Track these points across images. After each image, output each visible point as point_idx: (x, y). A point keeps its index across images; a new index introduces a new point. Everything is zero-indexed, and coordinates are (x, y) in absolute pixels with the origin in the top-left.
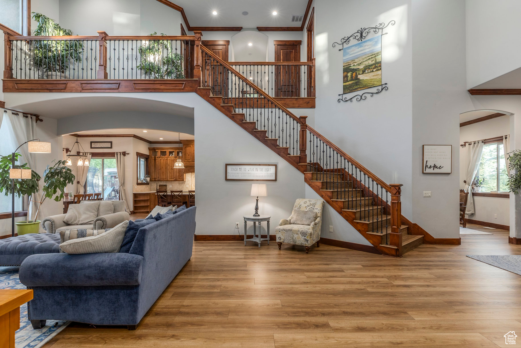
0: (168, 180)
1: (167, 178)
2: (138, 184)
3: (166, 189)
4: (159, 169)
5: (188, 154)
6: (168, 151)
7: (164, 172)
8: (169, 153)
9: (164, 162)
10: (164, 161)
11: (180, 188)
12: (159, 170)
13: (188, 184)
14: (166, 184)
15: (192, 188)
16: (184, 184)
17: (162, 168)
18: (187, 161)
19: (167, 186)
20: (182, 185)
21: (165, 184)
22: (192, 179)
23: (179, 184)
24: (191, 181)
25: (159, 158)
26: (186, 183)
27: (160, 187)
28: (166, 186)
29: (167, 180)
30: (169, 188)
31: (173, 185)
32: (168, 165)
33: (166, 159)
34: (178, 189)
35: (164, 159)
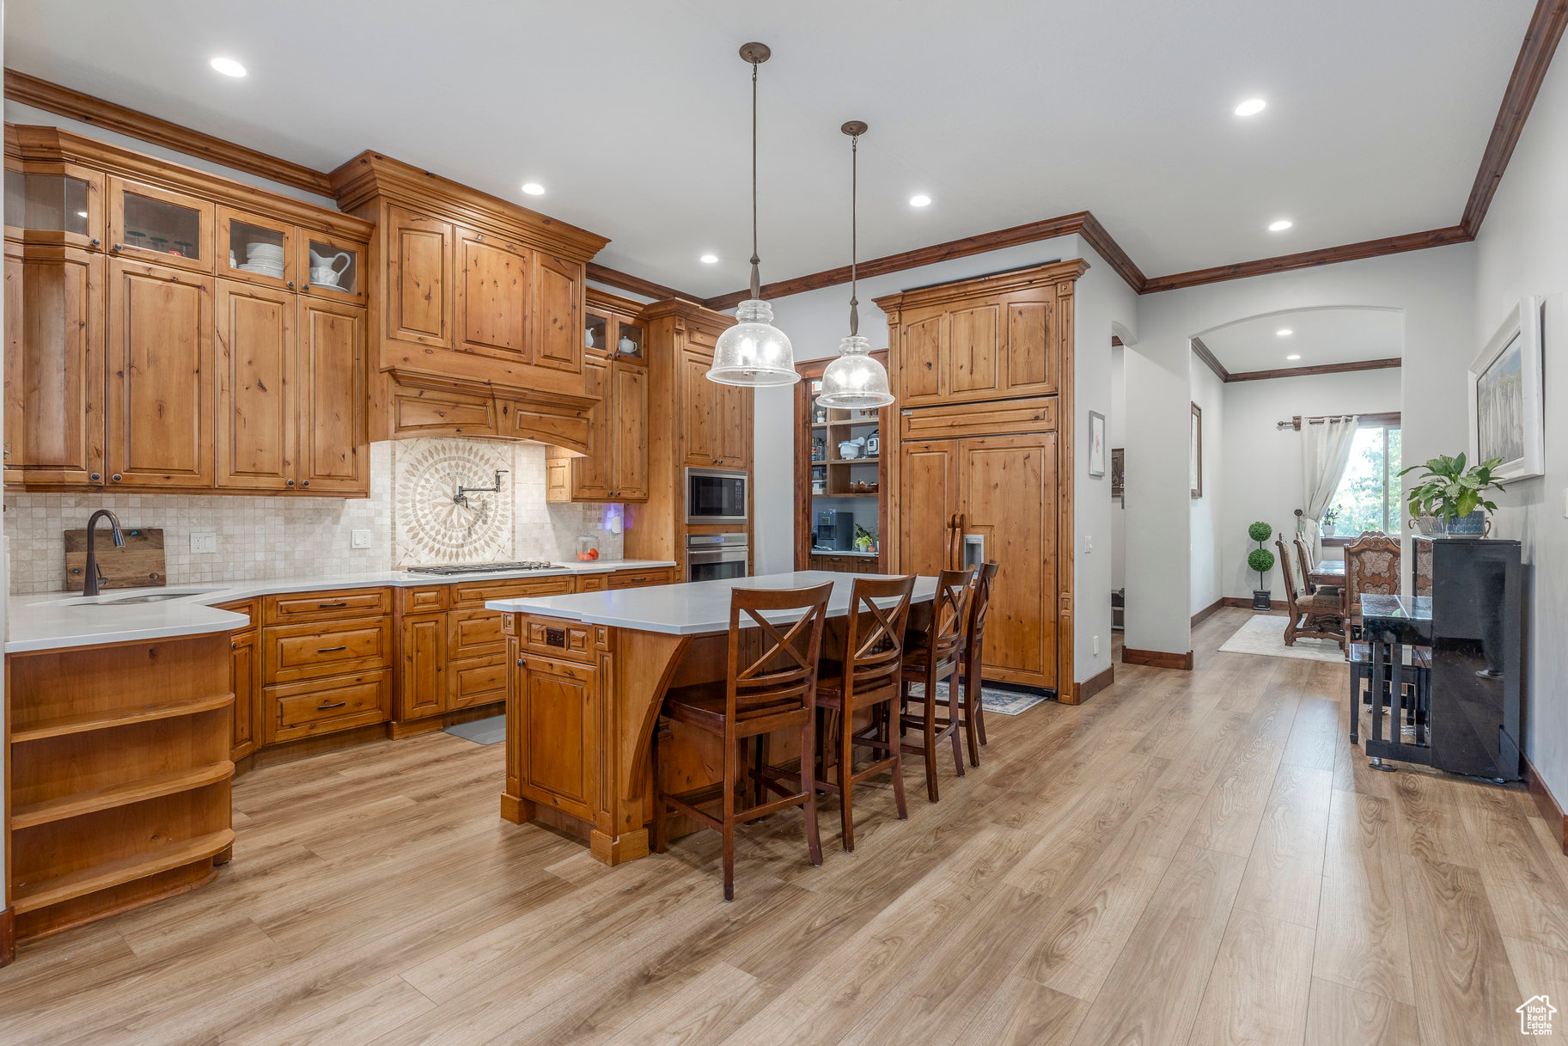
0: (223, 478)
3: (163, 565)
5: (423, 289)
6: (214, 223)
7: (171, 406)
8: (225, 238)
10: (169, 295)
11: (298, 555)
12: (114, 380)
13: (369, 522)
14: (156, 525)
15: (400, 550)
16: (336, 520)
17: (153, 360)
18: (414, 336)
19: (169, 542)
20: (318, 529)
21: (140, 523)
22: (400, 481)
23: (290, 521)
24: (387, 497)
25: (115, 252)
26: (351, 512)
28: (150, 537)
29: (205, 481)
30: (186, 560)
31: (228, 528)
32: (219, 345)
33: (199, 287)
34: (280, 565)
35: (172, 281)
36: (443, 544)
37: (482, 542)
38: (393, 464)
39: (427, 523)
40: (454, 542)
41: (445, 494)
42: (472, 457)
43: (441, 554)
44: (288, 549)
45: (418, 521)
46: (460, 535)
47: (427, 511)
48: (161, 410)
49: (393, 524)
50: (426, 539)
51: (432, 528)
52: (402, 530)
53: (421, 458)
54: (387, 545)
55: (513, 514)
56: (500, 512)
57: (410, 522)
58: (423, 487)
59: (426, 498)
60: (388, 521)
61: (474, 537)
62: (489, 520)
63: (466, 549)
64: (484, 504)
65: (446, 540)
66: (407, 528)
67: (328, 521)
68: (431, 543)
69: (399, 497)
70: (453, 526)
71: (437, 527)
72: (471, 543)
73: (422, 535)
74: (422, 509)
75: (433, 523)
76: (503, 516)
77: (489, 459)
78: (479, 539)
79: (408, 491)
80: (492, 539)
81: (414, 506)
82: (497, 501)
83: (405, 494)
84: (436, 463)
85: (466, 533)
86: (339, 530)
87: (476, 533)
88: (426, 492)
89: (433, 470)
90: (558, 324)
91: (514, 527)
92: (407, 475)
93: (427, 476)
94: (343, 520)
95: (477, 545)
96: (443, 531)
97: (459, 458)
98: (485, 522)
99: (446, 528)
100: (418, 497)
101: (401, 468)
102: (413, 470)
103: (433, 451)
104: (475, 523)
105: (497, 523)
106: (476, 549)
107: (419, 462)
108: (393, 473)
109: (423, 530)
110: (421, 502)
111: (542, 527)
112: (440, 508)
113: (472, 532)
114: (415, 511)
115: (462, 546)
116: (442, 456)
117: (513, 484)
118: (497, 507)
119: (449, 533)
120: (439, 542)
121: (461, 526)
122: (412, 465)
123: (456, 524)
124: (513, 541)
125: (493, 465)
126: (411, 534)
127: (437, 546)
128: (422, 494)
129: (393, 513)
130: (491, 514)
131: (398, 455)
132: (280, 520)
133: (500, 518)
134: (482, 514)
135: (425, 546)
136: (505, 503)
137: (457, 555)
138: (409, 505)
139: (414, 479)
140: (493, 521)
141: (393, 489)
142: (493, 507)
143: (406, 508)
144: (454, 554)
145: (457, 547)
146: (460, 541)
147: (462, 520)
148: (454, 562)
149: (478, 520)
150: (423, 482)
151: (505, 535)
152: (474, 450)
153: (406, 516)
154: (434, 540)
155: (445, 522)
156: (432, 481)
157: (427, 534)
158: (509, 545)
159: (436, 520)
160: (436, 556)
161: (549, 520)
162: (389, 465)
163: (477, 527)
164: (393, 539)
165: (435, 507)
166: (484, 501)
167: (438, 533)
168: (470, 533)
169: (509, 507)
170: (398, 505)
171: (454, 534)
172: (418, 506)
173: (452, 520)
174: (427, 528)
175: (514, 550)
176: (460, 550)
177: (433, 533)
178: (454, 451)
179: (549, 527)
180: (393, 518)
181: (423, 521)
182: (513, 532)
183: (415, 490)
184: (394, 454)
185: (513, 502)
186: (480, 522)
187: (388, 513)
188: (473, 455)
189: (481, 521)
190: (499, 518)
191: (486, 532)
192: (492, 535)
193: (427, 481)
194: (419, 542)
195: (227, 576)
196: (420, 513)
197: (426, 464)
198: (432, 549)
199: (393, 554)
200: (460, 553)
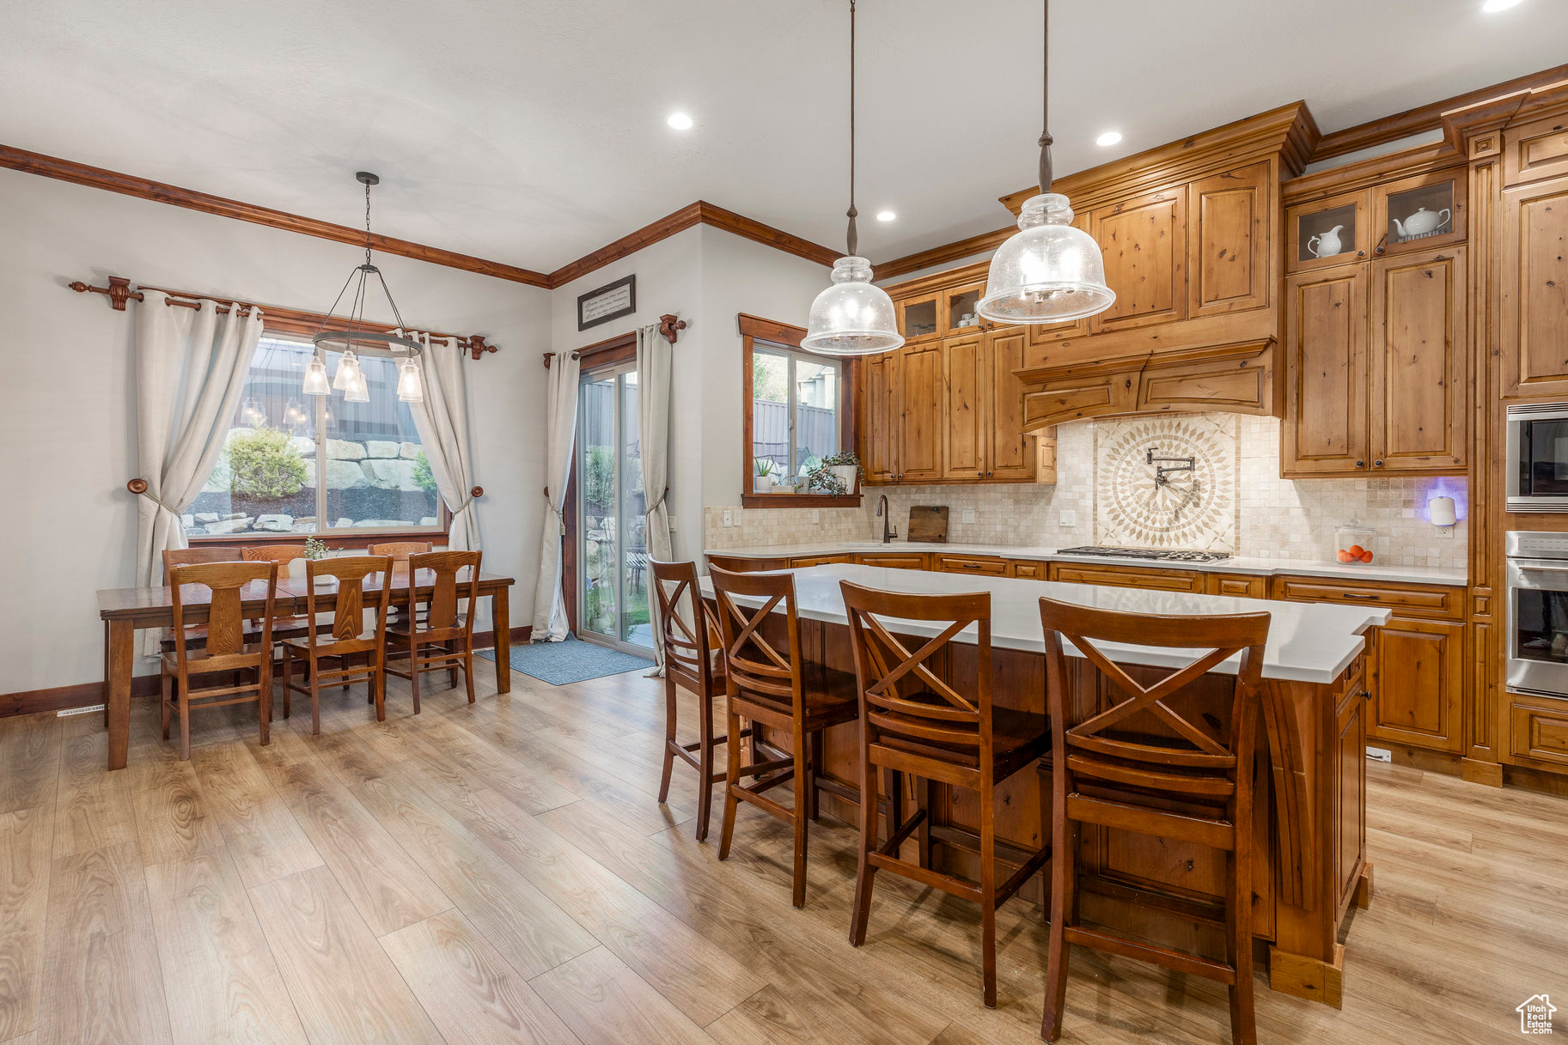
1: (938, 467)
2: (751, 500)
3: (946, 530)
4: (901, 412)
6: (943, 304)
7: (924, 429)
8: (948, 311)
9: (926, 365)
10: (922, 361)
11: (1022, 529)
13: (1074, 504)
14: (943, 504)
15: (1101, 530)
16: (1049, 502)
17: (916, 403)
18: (1052, 336)
19: (952, 516)
20: (1036, 509)
21: (938, 503)
22: (1101, 465)
23: (1017, 502)
24: (1090, 481)
26: (1061, 494)
27: (915, 521)
28: (943, 511)
29: (938, 476)
30: (959, 527)
31: (983, 507)
32: (945, 383)
33: (934, 350)
34: (1011, 536)
35: (924, 351)
36: (1146, 527)
37: (1193, 527)
38: (1095, 450)
39: (1128, 505)
40: (1157, 525)
41: (1148, 476)
42: (1180, 434)
43: (1142, 537)
44: (1016, 524)
45: (1119, 503)
46: (1165, 518)
47: (1128, 494)
48: (919, 433)
49: (1095, 505)
50: (1127, 521)
51: (1134, 510)
52: (1103, 512)
53: (1122, 441)
54: (1090, 524)
55: (1238, 496)
56: (1218, 493)
57: (1111, 504)
58: (1124, 470)
59: (1126, 480)
60: (1090, 503)
61: (1182, 521)
62: (1203, 503)
63: (1172, 534)
64: (1196, 485)
65: (1149, 523)
66: (1108, 509)
67: (1043, 503)
68: (1132, 525)
69: (1100, 480)
70: (1157, 508)
71: (1139, 510)
72: (1178, 528)
73: (1122, 516)
74: (1122, 492)
75: (1134, 505)
76: (1221, 497)
77: (1202, 434)
78: (1189, 524)
79: (1110, 475)
80: (1206, 525)
81: (1115, 488)
82: (1213, 481)
83: (1106, 478)
84: (1138, 445)
85: (1172, 516)
86: (1051, 510)
87: (1186, 517)
88: (1128, 474)
89: (1134, 452)
90: (1228, 255)
91: (1238, 511)
92: (1108, 459)
93: (1129, 458)
94: (1054, 502)
95: (1186, 530)
96: (1145, 513)
97: (1165, 437)
98: (1196, 505)
99: (1149, 511)
100: (1119, 480)
101: (1103, 453)
102: (1114, 453)
103: (1135, 432)
104: (1184, 506)
105: (1213, 506)
106: (1184, 535)
107: (1120, 445)
108: (1095, 459)
109: (1124, 512)
110: (1122, 484)
111: (1287, 511)
112: (1142, 490)
113: (1180, 515)
114: (1115, 493)
115: (1167, 530)
116: (1145, 436)
117: (1238, 459)
118: (1213, 487)
119: (1152, 516)
120: (1141, 525)
121: (1167, 508)
122: (1113, 449)
123: (1160, 507)
124: (1237, 528)
125: (1208, 440)
126: (1112, 516)
127: (1138, 529)
128: (1123, 477)
129: (1095, 495)
130: (1205, 496)
131: (1100, 441)
132: (1011, 501)
133: (1218, 501)
134: (1193, 495)
135: (1126, 528)
136: (1226, 483)
137: (1161, 540)
138: (1110, 487)
139: (1115, 463)
140: (1208, 503)
141: (1095, 473)
142: (1208, 487)
143: (1106, 491)
144: (1158, 537)
145: (1162, 530)
146: (1165, 525)
147: (1168, 503)
148: (1157, 546)
149: (1188, 503)
150: (1124, 465)
151: (1225, 520)
152: (1183, 426)
153: (1107, 498)
154: (1136, 522)
155: (1148, 504)
156: (1134, 463)
157: (1128, 515)
158: (1231, 532)
159: (1137, 503)
160: (1138, 538)
161: (1298, 503)
162: (1091, 452)
163: (1186, 510)
164: (1095, 519)
165: (1136, 489)
166: (1195, 481)
167: (1139, 515)
168: (1177, 517)
169: (1231, 487)
170: (1100, 488)
171: (1158, 517)
172: (1119, 488)
173: (1155, 503)
174: (1128, 510)
175: (1238, 539)
176: (1165, 535)
177: (1134, 515)
178: (1158, 431)
179: (1297, 511)
180: (1095, 500)
181: (1124, 503)
182: (1237, 517)
183: (1116, 473)
184: (1096, 441)
185: (1238, 481)
186: (1191, 505)
187: (1090, 495)
188: (1181, 431)
189: (1191, 503)
190: (1216, 500)
191: (1198, 517)
192: (1207, 520)
193: (1129, 463)
194: (1119, 524)
195: (981, 540)
196: (1121, 496)
197: (1127, 447)
198: (1133, 531)
199: (1095, 533)
200: (1165, 538)
